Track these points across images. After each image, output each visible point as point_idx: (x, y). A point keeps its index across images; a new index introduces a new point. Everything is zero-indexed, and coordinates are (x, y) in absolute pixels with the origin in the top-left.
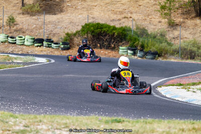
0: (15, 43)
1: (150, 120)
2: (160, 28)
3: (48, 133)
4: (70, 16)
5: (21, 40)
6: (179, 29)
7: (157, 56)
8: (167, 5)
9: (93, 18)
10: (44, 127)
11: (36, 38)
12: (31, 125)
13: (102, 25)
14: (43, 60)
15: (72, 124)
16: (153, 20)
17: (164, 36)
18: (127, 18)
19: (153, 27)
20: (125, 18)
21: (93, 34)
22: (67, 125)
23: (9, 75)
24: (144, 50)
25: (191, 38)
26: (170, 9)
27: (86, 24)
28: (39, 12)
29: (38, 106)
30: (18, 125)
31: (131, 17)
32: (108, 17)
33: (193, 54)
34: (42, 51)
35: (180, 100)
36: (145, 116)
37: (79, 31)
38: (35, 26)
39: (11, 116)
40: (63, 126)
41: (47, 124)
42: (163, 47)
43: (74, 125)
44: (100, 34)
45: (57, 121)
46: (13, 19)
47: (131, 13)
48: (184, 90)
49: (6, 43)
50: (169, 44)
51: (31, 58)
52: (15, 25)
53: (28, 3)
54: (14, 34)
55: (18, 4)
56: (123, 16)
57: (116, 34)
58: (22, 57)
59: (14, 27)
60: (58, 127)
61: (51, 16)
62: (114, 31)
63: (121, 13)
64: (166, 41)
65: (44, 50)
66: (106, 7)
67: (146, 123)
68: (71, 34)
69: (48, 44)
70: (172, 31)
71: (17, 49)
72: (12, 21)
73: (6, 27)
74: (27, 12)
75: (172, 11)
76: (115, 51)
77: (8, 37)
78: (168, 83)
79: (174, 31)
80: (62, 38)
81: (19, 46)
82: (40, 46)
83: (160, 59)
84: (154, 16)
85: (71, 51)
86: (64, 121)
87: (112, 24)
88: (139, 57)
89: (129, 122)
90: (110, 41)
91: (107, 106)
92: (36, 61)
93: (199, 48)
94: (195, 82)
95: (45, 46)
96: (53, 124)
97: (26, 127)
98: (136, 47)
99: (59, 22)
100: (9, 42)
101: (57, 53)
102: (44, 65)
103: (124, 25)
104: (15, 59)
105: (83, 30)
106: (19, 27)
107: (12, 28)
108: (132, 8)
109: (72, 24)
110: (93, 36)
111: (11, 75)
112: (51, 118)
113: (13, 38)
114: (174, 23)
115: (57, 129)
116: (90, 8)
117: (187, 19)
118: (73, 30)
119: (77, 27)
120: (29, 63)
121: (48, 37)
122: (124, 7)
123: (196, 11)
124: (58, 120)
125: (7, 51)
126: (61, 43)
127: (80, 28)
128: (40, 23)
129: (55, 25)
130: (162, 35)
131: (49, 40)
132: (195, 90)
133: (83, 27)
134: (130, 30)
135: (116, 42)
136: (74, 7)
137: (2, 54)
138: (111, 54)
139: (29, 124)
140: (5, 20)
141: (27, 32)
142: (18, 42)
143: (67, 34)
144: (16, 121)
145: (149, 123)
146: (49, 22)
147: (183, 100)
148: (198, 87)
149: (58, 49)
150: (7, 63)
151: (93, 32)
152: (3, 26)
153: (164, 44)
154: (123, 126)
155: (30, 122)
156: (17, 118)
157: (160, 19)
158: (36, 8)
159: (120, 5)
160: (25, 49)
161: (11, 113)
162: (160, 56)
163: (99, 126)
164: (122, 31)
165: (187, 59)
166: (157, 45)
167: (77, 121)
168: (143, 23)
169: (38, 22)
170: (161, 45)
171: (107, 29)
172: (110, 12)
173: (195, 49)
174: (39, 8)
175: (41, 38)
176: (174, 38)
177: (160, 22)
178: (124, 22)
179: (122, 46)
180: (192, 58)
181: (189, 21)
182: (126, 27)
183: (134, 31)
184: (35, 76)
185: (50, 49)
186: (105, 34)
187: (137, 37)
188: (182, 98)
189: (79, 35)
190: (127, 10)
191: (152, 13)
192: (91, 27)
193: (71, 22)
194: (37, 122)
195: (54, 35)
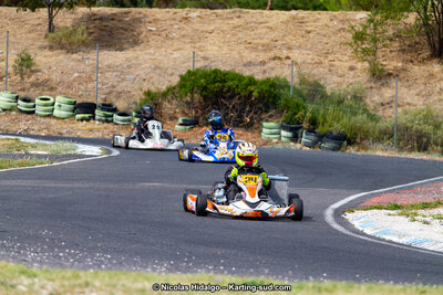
0: (34, 112)
1: (327, 283)
2: (351, 81)
4: (153, 55)
5: (46, 105)
6: (394, 84)
7: (345, 143)
8: (368, 32)
9: (205, 58)
11: (79, 101)
12: (65, 292)
13: (226, 74)
14: (94, 151)
16: (337, 63)
17: (361, 100)
18: (279, 58)
19: (335, 79)
21: (204, 93)
24: (317, 131)
25: (420, 104)
26: (375, 40)
27: (189, 71)
28: (85, 46)
29: (82, 251)
31: (288, 58)
32: (237, 56)
33: (425, 140)
34: (91, 130)
35: (395, 239)
36: (317, 275)
37: (174, 88)
38: (76, 75)
39: (23, 272)
41: (101, 289)
42: (358, 125)
44: (219, 94)
45: (123, 285)
46: (29, 59)
47: (290, 48)
48: (402, 218)
49: (14, 113)
50: (372, 118)
51: (68, 144)
52: (32, 71)
53: (62, 24)
54: (30, 93)
55: (39, 28)
56: (272, 54)
58: (48, 142)
59: (29, 77)
61: (113, 53)
62: (251, 88)
63: (267, 48)
64: (365, 110)
65: (97, 128)
66: (234, 35)
67: (320, 290)
68: (156, 94)
69: (107, 116)
70: (379, 89)
71: (36, 126)
72: (25, 63)
73: (13, 78)
74: (59, 43)
75: (380, 45)
76: (253, 133)
77: (17, 98)
78: (368, 203)
79: (384, 89)
80: (136, 103)
81: (42, 120)
82: (88, 120)
83: (352, 150)
84: (338, 55)
86: (139, 285)
87: (247, 73)
88: (306, 145)
90: (242, 110)
91: (233, 252)
92: (79, 151)
93: (437, 127)
94: (428, 201)
95: (99, 120)
96: (114, 291)
98: (298, 123)
99: (129, 67)
100: (21, 111)
102: (97, 162)
103: (272, 75)
104: (33, 146)
105: (182, 85)
106: (42, 77)
107: (26, 80)
108: (291, 37)
109: (158, 71)
110: (205, 98)
111: (24, 183)
112: (111, 278)
113: (29, 101)
114: (382, 70)
116: (197, 38)
117: (412, 62)
118: (161, 84)
119: (169, 78)
120: (63, 156)
121: (105, 99)
122: (273, 35)
123: (432, 46)
125: (14, 129)
126: (134, 114)
127: (175, 80)
128: (88, 69)
129: (121, 72)
130: (357, 98)
131: (108, 107)
132: (428, 219)
133: (181, 76)
134: (286, 86)
135: (256, 113)
136: (164, 34)
137: (4, 137)
140: (11, 62)
141: (60, 89)
142: (39, 110)
143: (148, 93)
144: (33, 284)
145: (326, 290)
146: (109, 66)
147: (403, 241)
148: (435, 211)
149: (126, 126)
150: (14, 156)
151: (205, 88)
152: (7, 74)
153: (361, 118)
155: (63, 286)
156: (35, 276)
157: (353, 63)
158: (80, 36)
159: (264, 30)
160: (55, 126)
161: (22, 266)
162: (351, 143)
164: (267, 88)
165: (411, 150)
166: (345, 120)
168: (315, 71)
169: (83, 66)
170: (353, 118)
171: (236, 82)
172: (242, 47)
173: (428, 129)
174: (85, 35)
175: (90, 101)
176: (382, 105)
177: (352, 68)
178: (272, 69)
179: (267, 121)
180: (423, 148)
181: (416, 67)
182: (277, 78)
183: (295, 88)
184: (76, 185)
185: (110, 125)
186: (232, 94)
187: (301, 101)
188: (399, 237)
189: (174, 97)
190: (280, 42)
191: (335, 49)
192: (201, 77)
193: (157, 68)
194: (80, 286)
195: (119, 95)
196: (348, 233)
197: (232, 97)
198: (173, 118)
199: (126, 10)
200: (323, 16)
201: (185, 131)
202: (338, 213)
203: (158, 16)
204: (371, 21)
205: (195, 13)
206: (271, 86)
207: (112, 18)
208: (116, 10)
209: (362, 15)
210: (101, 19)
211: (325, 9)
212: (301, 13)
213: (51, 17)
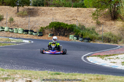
0: (13, 32)
1: (76, 73)
2: (92, 25)
3: (20, 79)
4: (43, 18)
6: (102, 26)
8: (96, 13)
9: (56, 19)
10: (18, 76)
11: (24, 29)
13: (61, 23)
14: (27, 41)
15: (33, 75)
16: (88, 21)
17: (94, 30)
19: (88, 25)
20: (73, 19)
22: (31, 75)
23: (7, 49)
24: (83, 37)
25: (109, 31)
26: (98, 15)
27: (52, 22)
28: (26, 16)
29: (19, 65)
30: (4, 75)
31: (76, 19)
32: (64, 19)
33: (110, 40)
34: (27, 36)
35: (98, 64)
36: (75, 71)
37: (48, 26)
38: (24, 23)
39: (2, 70)
40: (28, 76)
41: (20, 74)
42: (93, 36)
43: (34, 75)
44: (59, 28)
47: (77, 17)
48: (101, 59)
49: (8, 32)
50: (97, 34)
51: (21, 40)
53: (21, 10)
54: (12, 27)
55: (15, 11)
56: (72, 18)
57: (68, 28)
58: (16, 39)
59: (12, 23)
60: (26, 76)
61: (33, 18)
62: (67, 27)
63: (71, 17)
64: (95, 32)
65: (29, 36)
66: (63, 14)
67: (73, 75)
68: (43, 28)
69: (31, 33)
70: (99, 27)
71: (14, 35)
72: (11, 20)
73: (9, 23)
74: (20, 15)
76: (67, 38)
77: (9, 28)
78: (93, 55)
80: (38, 30)
82: (26, 34)
83: (92, 42)
84: (89, 19)
85: (43, 37)
86: (29, 73)
87: (66, 23)
88: (80, 41)
89: (64, 74)
90: (65, 32)
91: (57, 66)
92: (23, 42)
93: (113, 37)
94: (108, 55)
95: (29, 34)
96: (23, 75)
97: (8, 76)
98: (78, 35)
99: (37, 21)
100: (10, 32)
101: (36, 38)
102: (27, 44)
103: (72, 23)
104: (12, 40)
105: (50, 26)
106: (15, 23)
108: (77, 14)
110: (55, 29)
112: (23, 71)
113: (12, 29)
114: (99, 23)
115: (25, 77)
116: (54, 14)
118: (45, 25)
120: (19, 43)
121: (31, 29)
122: (73, 14)
123: (112, 17)
124: (26, 73)
125: (8, 36)
126: (38, 33)
127: (48, 24)
128: (27, 22)
129: (35, 22)
130: (93, 29)
131: (32, 31)
132: (106, 59)
133: (50, 24)
134: (75, 26)
135: (68, 33)
136: (46, 13)
138: (65, 39)
139: (10, 74)
140: (8, 20)
141: (20, 26)
142: (15, 31)
143: (42, 28)
144: (4, 73)
146: (32, 21)
147: (100, 64)
148: (109, 57)
149: (36, 36)
150: (7, 43)
151: (55, 27)
152: (7, 23)
153: (94, 34)
154: (60, 76)
155: (11, 73)
156: (5, 71)
157: (92, 21)
159: (71, 13)
160: (19, 35)
162: (91, 40)
163: (47, 76)
165: (106, 42)
166: (90, 35)
167: (36, 73)
168: (83, 23)
169: (26, 21)
170: (92, 34)
171: (63, 25)
172: (65, 16)
173: (110, 37)
174: (26, 13)
175: (27, 29)
176: (99, 31)
177: (92, 22)
179: (71, 35)
180: (109, 42)
181: (108, 22)
182: (73, 24)
183: (78, 27)
184: (21, 50)
185: (32, 35)
187: (79, 30)
188: (99, 63)
189: (48, 29)
190: (74, 16)
191: (88, 17)
192: (55, 24)
193: (44, 21)
194: (15, 73)
195: (34, 28)
196: (87, 62)
197: (62, 29)
198: (48, 34)
199: (37, 7)
200: (85, 9)
201: (50, 37)
202: (85, 57)
203: (45, 9)
204: (97, 10)
205: (54, 8)
206: (72, 26)
207: (33, 9)
208: (34, 7)
209: (95, 9)
210: (31, 9)
211: (86, 8)
212: (80, 8)
213: (18, 9)
